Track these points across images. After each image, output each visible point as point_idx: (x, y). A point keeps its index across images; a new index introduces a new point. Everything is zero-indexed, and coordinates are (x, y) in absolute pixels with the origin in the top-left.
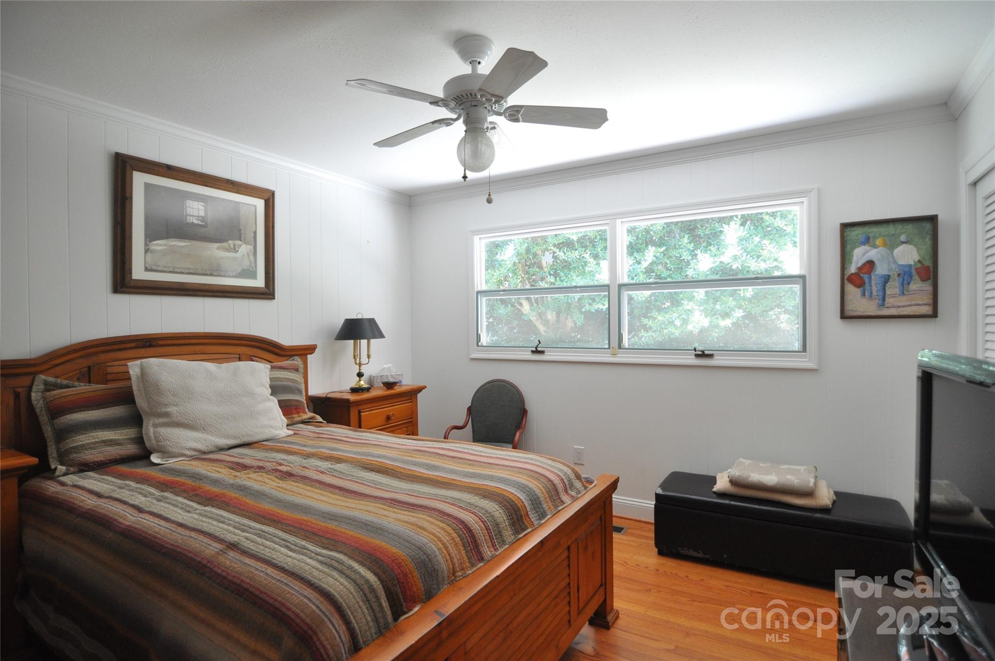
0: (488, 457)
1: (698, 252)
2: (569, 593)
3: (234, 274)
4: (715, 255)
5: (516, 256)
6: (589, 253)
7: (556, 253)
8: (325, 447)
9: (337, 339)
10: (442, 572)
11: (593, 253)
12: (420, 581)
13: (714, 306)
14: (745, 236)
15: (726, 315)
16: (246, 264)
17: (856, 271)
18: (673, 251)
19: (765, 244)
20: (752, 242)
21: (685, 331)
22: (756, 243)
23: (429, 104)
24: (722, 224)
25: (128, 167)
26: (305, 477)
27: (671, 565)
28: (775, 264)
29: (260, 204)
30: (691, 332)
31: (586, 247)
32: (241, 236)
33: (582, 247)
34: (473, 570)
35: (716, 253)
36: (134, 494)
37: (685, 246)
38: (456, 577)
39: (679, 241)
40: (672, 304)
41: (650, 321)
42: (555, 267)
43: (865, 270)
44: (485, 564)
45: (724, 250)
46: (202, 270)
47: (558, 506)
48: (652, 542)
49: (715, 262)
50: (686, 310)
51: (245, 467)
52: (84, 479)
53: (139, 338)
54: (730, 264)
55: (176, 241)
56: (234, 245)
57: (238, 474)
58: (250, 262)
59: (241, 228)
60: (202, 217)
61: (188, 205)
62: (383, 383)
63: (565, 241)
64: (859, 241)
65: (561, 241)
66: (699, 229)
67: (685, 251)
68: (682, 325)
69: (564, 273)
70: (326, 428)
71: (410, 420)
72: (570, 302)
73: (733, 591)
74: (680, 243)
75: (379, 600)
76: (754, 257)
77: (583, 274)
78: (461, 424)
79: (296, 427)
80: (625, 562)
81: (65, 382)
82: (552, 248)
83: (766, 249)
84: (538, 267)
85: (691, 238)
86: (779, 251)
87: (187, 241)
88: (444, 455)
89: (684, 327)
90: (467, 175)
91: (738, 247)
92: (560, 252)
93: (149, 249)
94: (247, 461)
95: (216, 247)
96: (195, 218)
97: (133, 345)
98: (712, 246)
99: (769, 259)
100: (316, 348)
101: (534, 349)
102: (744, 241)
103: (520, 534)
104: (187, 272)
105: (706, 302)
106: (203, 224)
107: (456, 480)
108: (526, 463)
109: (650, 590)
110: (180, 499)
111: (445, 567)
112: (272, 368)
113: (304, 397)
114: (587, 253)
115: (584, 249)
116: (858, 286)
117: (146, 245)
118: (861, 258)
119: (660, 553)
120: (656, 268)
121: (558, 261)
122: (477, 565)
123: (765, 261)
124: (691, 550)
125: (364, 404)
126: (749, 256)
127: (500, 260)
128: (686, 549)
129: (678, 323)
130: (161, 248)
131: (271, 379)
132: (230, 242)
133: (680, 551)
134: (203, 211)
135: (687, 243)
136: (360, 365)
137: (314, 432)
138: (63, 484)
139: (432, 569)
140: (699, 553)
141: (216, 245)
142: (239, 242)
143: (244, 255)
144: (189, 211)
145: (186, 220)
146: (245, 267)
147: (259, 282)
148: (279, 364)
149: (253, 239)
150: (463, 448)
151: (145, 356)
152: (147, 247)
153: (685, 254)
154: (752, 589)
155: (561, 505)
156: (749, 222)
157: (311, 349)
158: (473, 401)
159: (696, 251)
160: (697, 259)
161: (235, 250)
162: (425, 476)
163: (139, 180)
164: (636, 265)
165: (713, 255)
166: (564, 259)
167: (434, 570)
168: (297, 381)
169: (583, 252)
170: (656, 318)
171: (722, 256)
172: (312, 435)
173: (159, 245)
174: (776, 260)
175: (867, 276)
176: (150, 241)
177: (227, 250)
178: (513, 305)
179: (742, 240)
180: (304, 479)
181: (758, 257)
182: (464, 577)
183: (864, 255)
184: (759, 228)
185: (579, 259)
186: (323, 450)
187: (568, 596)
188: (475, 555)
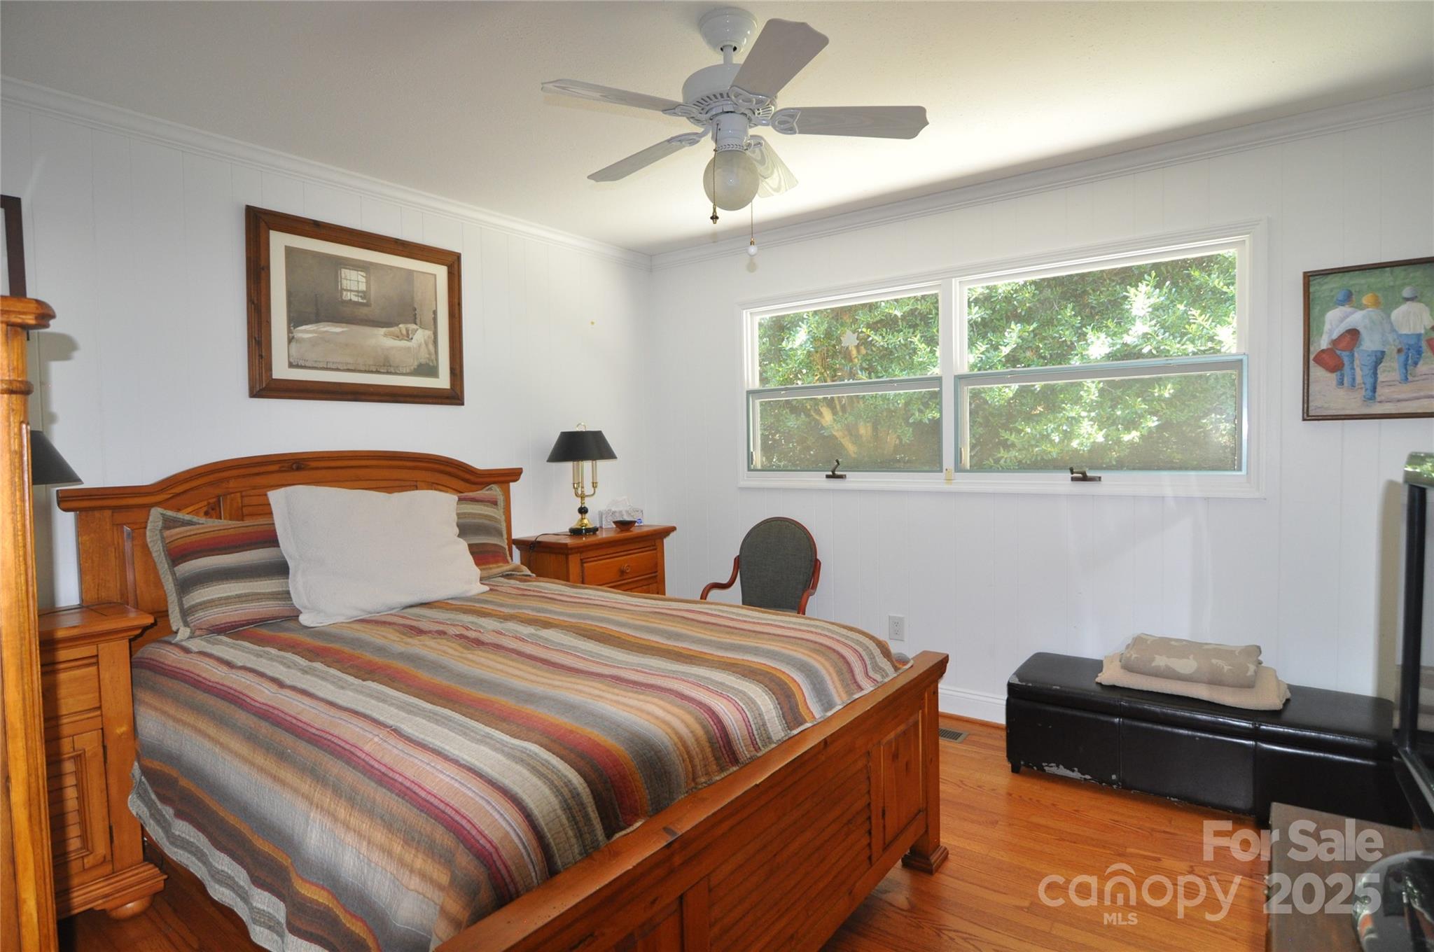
0: (754, 623)
1: (1088, 330)
2: (869, 818)
3: (408, 371)
4: (1115, 334)
5: (812, 342)
6: (918, 336)
7: (869, 336)
8: (529, 608)
9: (548, 461)
10: (676, 776)
11: (925, 336)
12: (645, 786)
13: (1113, 410)
14: (1162, 304)
15: (1131, 424)
16: (423, 357)
17: (1330, 347)
18: (1049, 328)
19: (1194, 315)
20: (1174, 313)
21: (1066, 449)
22: (1179, 313)
23: (661, 113)
24: (1126, 286)
25: (262, 224)
26: (498, 645)
27: (1031, 788)
28: (1210, 344)
29: (441, 272)
30: (1076, 451)
31: (915, 326)
32: (416, 318)
33: (910, 327)
34: (723, 776)
35: (1116, 330)
36: (274, 663)
37: (1066, 321)
38: (696, 784)
39: (1058, 313)
40: (1047, 408)
41: (1013, 436)
42: (869, 357)
43: (1343, 344)
44: (741, 768)
45: (1128, 326)
46: (365, 365)
47: (853, 694)
48: (1003, 754)
49: (1114, 345)
50: (1068, 418)
51: (420, 632)
52: (214, 644)
53: (281, 458)
54: (1139, 348)
55: (329, 326)
56: (407, 331)
57: (409, 640)
58: (430, 354)
59: (416, 306)
60: (363, 292)
61: (343, 276)
62: (615, 523)
63: (883, 318)
64: (1335, 299)
65: (878, 318)
66: (1090, 294)
67: (1067, 329)
68: (1061, 441)
69: (882, 367)
70: (535, 583)
71: (653, 575)
72: (893, 408)
73: (1124, 829)
74: (1059, 317)
75: (584, 808)
76: (1177, 335)
77: (911, 367)
78: (725, 581)
79: (494, 581)
80: (962, 781)
81: (188, 517)
82: (864, 330)
83: (1194, 323)
84: (845, 358)
85: (1077, 308)
86: (1216, 326)
87: (344, 325)
88: (693, 620)
89: (1065, 444)
90: (718, 215)
91: (1150, 321)
92: (876, 335)
93: (293, 337)
94: (424, 625)
95: (382, 333)
96: (353, 293)
97: (275, 467)
98: (1110, 320)
99: (1200, 337)
100: (521, 473)
101: (831, 473)
102: (1161, 311)
103: (794, 729)
104: (345, 368)
105: (1099, 405)
106: (365, 301)
107: (706, 653)
108: (808, 632)
109: (997, 822)
110: (332, 671)
111: (681, 770)
112: (460, 499)
113: (506, 541)
114: (916, 336)
115: (911, 330)
116: (1332, 370)
117: (290, 331)
118: (1337, 326)
119: (1015, 770)
120: (1023, 355)
121: (874, 349)
122: (728, 769)
123: (1193, 342)
124: (1061, 767)
125: (590, 550)
126: (1167, 334)
127: (787, 349)
128: (1053, 764)
129: (1056, 438)
130: (310, 335)
131: (458, 515)
132: (401, 326)
133: (1046, 768)
134: (364, 284)
135: (1070, 317)
136: (583, 497)
137: (518, 589)
138: (187, 651)
139: (662, 770)
140: (1073, 771)
141: (383, 331)
142: (414, 326)
143: (420, 346)
144: (346, 284)
145: (341, 296)
146: (423, 361)
147: (442, 381)
148: (471, 494)
149: (432, 322)
150: (720, 610)
151: (289, 483)
152: (290, 335)
153: (1067, 333)
154: (1155, 827)
155: (858, 692)
156: (1168, 283)
157: (515, 474)
158: (742, 548)
159: (1084, 329)
160: (1086, 340)
161: (408, 337)
162: (664, 647)
163: (279, 242)
164: (992, 351)
165: (1111, 333)
166: (882, 346)
167: (665, 772)
168: (496, 518)
169: (910, 334)
170: (1022, 431)
171: (1125, 336)
172: (515, 592)
173: (307, 332)
174: (1211, 339)
175: (1347, 353)
176: (295, 327)
177: (397, 337)
178: (808, 415)
179: (1158, 310)
180: (498, 647)
181: (1183, 335)
182: (709, 785)
183: (1342, 320)
184: (1185, 290)
185: (905, 345)
186: (526, 612)
187: (868, 822)
188: (726, 756)
